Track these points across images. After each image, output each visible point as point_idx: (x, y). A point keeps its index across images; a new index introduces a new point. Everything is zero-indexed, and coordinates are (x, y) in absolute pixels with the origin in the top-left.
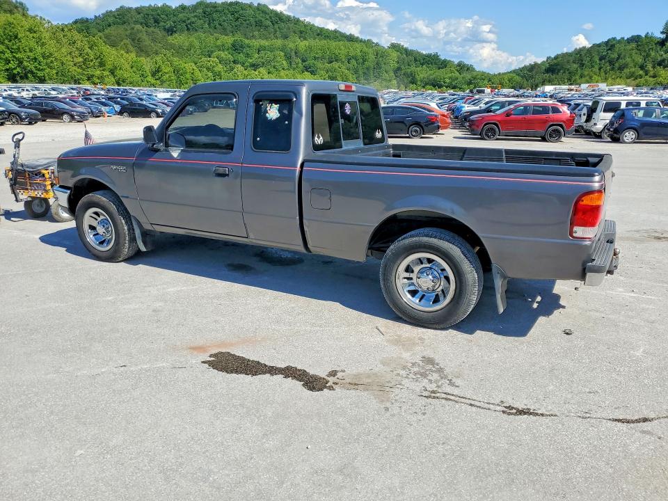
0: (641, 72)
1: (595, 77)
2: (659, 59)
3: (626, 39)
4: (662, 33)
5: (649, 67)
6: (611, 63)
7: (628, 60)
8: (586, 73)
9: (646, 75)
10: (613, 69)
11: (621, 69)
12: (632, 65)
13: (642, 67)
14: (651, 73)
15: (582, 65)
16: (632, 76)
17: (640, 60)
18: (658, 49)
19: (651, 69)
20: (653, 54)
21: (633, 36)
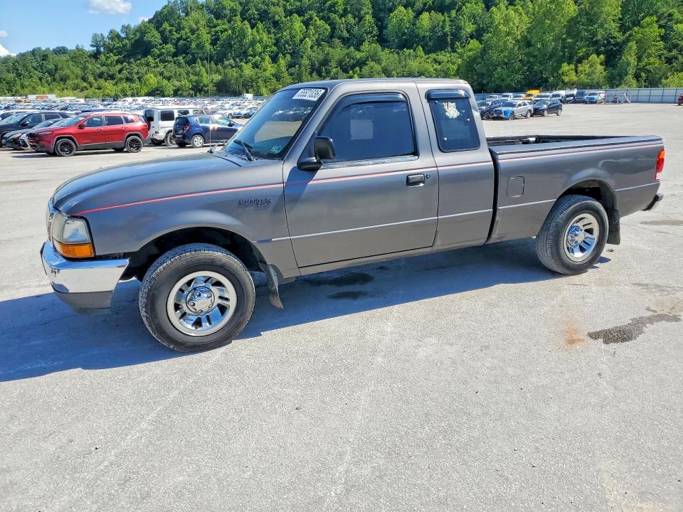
0: (85, 84)
1: (39, 88)
2: (98, 72)
3: (51, 49)
4: (92, 46)
5: (91, 79)
6: (50, 73)
7: (67, 71)
8: (27, 84)
9: (91, 87)
10: (54, 80)
11: (64, 79)
12: (73, 76)
13: (84, 79)
14: (95, 85)
15: (19, 75)
16: (76, 88)
17: (79, 72)
18: (94, 61)
19: (94, 81)
20: (90, 67)
21: (58, 48)
